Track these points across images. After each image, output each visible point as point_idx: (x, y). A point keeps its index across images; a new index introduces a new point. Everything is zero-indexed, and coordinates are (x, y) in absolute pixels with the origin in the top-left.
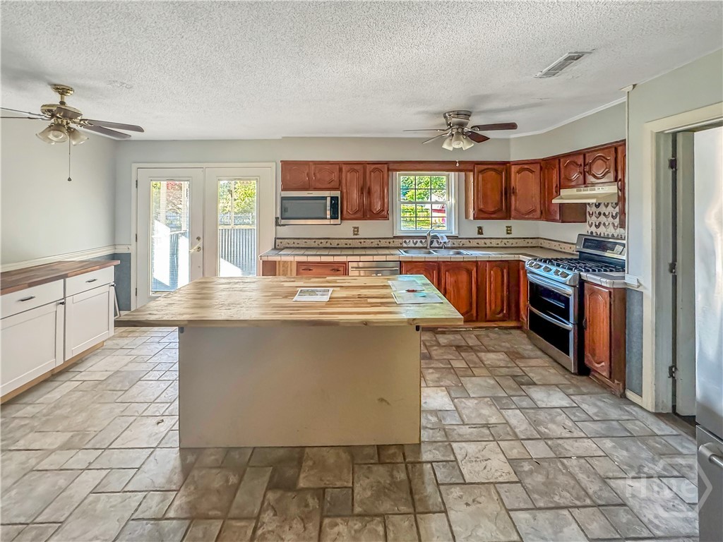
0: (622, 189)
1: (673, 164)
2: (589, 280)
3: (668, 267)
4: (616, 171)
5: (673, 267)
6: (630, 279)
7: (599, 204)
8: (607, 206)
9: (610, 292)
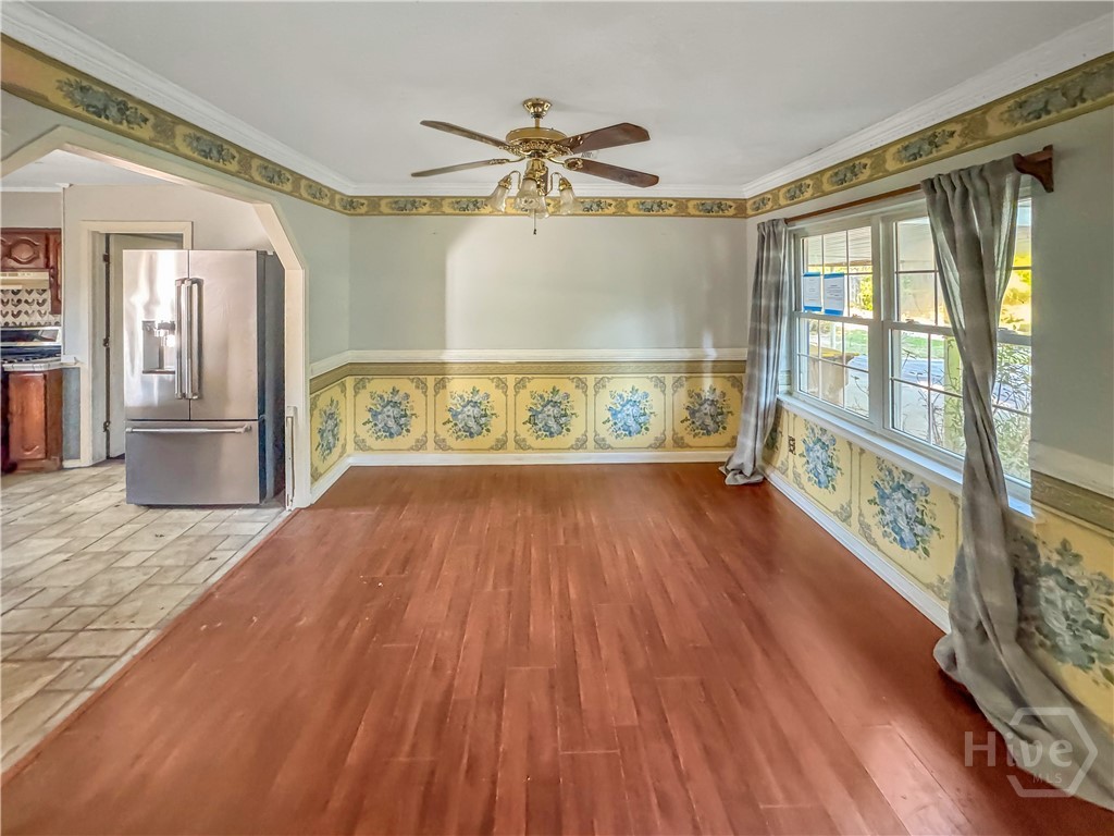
0: (55, 276)
1: (107, 258)
2: (16, 370)
3: (102, 342)
4: (47, 257)
5: (106, 341)
6: (66, 359)
7: (32, 291)
8: (30, 292)
9: (45, 376)
